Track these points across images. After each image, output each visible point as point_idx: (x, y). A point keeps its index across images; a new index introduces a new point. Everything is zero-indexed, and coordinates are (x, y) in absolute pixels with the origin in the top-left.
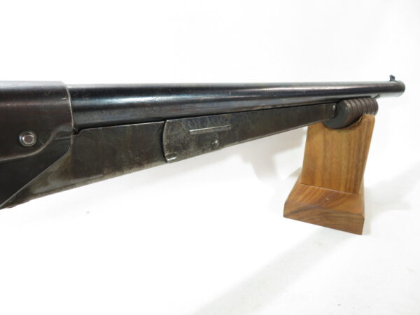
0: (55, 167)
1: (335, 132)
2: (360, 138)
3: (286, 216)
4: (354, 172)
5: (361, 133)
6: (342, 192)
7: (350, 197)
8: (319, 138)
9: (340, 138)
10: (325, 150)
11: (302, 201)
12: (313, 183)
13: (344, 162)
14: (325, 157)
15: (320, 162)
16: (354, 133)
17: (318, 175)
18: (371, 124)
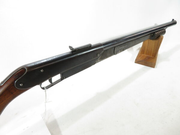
0: (99, 58)
1: (151, 40)
2: (158, 42)
3: (135, 63)
4: (155, 51)
5: (159, 41)
6: (151, 56)
7: (153, 58)
8: (147, 42)
9: (153, 42)
10: (148, 45)
11: (140, 59)
12: (143, 53)
13: (153, 49)
14: (148, 47)
15: (146, 48)
16: (157, 41)
17: (145, 51)
18: (162, 39)
